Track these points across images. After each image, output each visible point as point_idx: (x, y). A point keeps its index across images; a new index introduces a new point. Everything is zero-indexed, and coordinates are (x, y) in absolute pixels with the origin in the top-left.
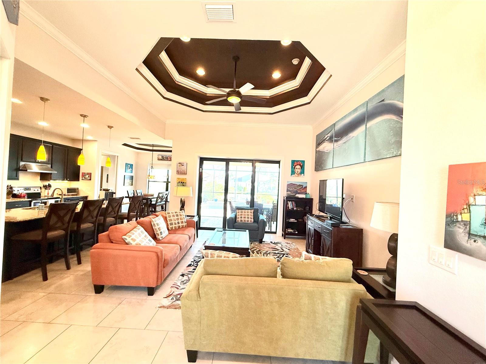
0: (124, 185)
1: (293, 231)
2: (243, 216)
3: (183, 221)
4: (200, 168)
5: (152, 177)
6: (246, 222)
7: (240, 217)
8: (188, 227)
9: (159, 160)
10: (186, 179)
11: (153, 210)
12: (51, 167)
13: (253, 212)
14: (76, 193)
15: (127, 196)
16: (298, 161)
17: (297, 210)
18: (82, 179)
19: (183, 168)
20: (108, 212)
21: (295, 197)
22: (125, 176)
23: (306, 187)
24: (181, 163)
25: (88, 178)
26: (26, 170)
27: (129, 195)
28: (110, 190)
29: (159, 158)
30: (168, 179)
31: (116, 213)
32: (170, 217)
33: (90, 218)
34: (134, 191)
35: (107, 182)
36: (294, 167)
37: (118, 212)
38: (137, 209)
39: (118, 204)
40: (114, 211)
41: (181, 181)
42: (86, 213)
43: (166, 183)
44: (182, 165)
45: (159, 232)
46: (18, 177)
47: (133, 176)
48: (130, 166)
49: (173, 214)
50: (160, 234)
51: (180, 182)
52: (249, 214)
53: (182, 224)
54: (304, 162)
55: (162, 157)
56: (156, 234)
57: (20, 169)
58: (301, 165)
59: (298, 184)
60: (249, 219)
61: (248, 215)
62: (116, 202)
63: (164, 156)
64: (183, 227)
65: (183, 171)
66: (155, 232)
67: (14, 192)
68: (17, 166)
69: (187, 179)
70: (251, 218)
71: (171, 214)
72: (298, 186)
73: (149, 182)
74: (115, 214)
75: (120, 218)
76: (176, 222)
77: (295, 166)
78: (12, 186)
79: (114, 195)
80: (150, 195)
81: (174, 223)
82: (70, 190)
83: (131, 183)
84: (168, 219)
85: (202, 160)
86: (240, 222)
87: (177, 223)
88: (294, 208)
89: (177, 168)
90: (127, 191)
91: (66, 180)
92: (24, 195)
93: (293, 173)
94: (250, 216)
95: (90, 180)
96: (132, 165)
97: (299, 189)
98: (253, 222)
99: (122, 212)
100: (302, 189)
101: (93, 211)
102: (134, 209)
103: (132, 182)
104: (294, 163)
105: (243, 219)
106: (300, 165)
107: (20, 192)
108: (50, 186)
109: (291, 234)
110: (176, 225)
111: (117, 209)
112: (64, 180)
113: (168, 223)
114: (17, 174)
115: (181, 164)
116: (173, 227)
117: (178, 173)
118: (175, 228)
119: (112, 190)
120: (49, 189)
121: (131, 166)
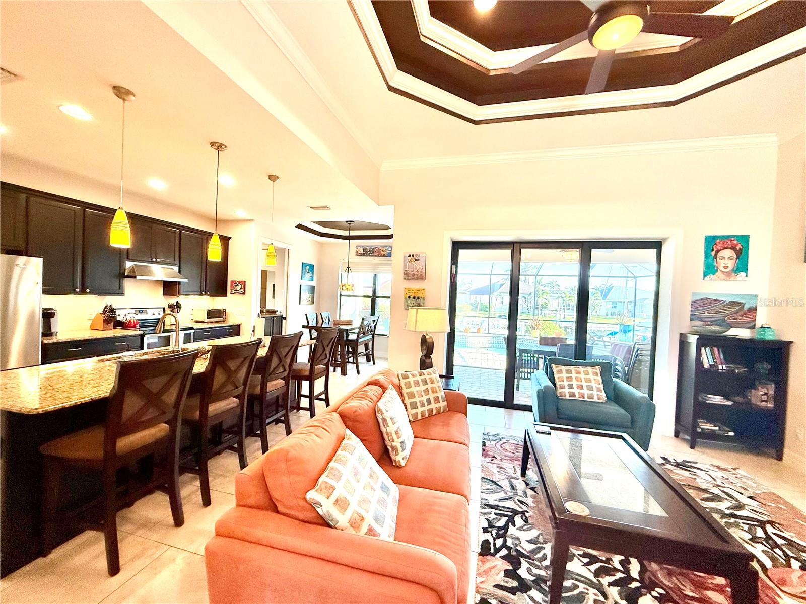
0: (300, 304)
1: (717, 428)
2: (575, 383)
3: (438, 397)
4: (453, 266)
5: (348, 287)
6: (586, 399)
7: (566, 383)
8: (449, 411)
9: (358, 255)
10: (424, 290)
11: (350, 350)
12: (180, 272)
13: (599, 373)
14: (221, 319)
15: (306, 324)
16: (729, 237)
17: (730, 372)
18: (231, 293)
19: (418, 266)
20: (272, 369)
21: (725, 336)
22: (301, 285)
23: (753, 310)
24: (413, 256)
25: (240, 291)
26: (135, 277)
27: (308, 324)
28: (277, 311)
29: (359, 252)
30: (374, 292)
31: (287, 368)
32: (408, 386)
33: (230, 387)
34: (316, 313)
35: (273, 297)
36: (713, 253)
37: (290, 366)
38: (328, 356)
39: (291, 349)
40: (283, 366)
41: (413, 295)
42: (219, 377)
43: (370, 299)
44: (416, 260)
45: (397, 443)
46: (123, 290)
47: (314, 287)
48: (308, 268)
49: (415, 379)
50: (400, 449)
51: (412, 297)
52: (591, 376)
53: (438, 405)
54: (745, 239)
55: (365, 249)
56: (389, 448)
57: (126, 275)
58: (738, 248)
59: (728, 300)
60: (595, 393)
61: (589, 380)
62: (287, 346)
63: (368, 249)
64: (438, 413)
65: (418, 272)
66: (388, 443)
67: (118, 318)
68: (120, 269)
69: (426, 289)
70: (599, 390)
71: (411, 379)
72: (728, 304)
73: (342, 297)
74: (285, 371)
75: (294, 376)
76: (425, 398)
77: (718, 251)
78: (114, 307)
79: (284, 321)
80: (344, 321)
81: (420, 401)
82: (211, 314)
83: (310, 299)
84: (405, 391)
85: (457, 246)
86: (567, 397)
87: (426, 404)
88: (720, 367)
89: (405, 266)
90: (306, 315)
91: (205, 294)
92: (134, 322)
93: (710, 269)
94: (593, 384)
95: (244, 293)
96: (313, 265)
97: (732, 313)
98: (606, 401)
99: (298, 362)
100: (740, 313)
101: (235, 371)
102: (323, 357)
103: (313, 297)
104: (714, 245)
105: (576, 390)
106: (733, 248)
107: (129, 318)
108: (178, 306)
109: (710, 436)
110: (423, 409)
111: (288, 361)
112: (201, 295)
113: (405, 402)
114: (120, 282)
115: (414, 258)
116: (417, 413)
117: (406, 277)
118: (422, 416)
119: (280, 312)
120: (178, 312)
121: (312, 267)
